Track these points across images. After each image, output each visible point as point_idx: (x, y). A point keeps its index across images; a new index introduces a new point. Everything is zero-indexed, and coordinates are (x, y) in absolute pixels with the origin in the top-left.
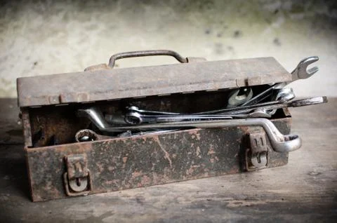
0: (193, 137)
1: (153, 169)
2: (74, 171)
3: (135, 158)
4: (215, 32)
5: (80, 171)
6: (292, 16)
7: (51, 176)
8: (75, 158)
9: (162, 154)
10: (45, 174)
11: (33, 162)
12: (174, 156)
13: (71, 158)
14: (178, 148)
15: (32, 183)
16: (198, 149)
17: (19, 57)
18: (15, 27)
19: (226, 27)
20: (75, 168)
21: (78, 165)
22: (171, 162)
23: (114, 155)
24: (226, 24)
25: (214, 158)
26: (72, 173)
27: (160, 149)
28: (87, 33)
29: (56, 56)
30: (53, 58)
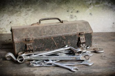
0: (63, 38)
1: (52, 48)
2: (28, 48)
3: (46, 44)
4: (70, 11)
5: (30, 48)
6: (96, 5)
7: (21, 50)
8: (29, 44)
9: (54, 43)
10: (20, 50)
11: (16, 46)
12: (58, 44)
13: (27, 44)
14: (59, 42)
15: (16, 52)
16: (65, 42)
17: (5, 20)
18: (4, 10)
19: (74, 9)
20: (29, 47)
21: (30, 46)
22: (57, 46)
23: (40, 43)
24: (74, 8)
25: (70, 44)
26: (28, 49)
27: (54, 42)
28: (28, 12)
29: (17, 20)
30: (16, 20)
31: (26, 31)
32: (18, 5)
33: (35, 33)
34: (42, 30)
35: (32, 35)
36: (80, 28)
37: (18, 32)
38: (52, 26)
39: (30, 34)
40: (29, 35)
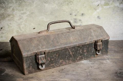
1: (66, 58)
3: (61, 55)
4: (74, 14)
6: (105, 7)
7: (32, 64)
8: (41, 56)
9: (69, 52)
10: (30, 64)
11: (25, 59)
12: (73, 53)
14: (74, 50)
16: (81, 50)
19: (78, 12)
20: (41, 60)
22: (72, 55)
23: (53, 54)
25: (86, 53)
29: (10, 25)
30: (8, 26)
31: (36, 42)
32: (11, 7)
33: (47, 43)
34: (55, 40)
35: (45, 47)
36: (96, 35)
37: (26, 44)
38: (64, 33)
39: (41, 45)
40: (40, 48)
